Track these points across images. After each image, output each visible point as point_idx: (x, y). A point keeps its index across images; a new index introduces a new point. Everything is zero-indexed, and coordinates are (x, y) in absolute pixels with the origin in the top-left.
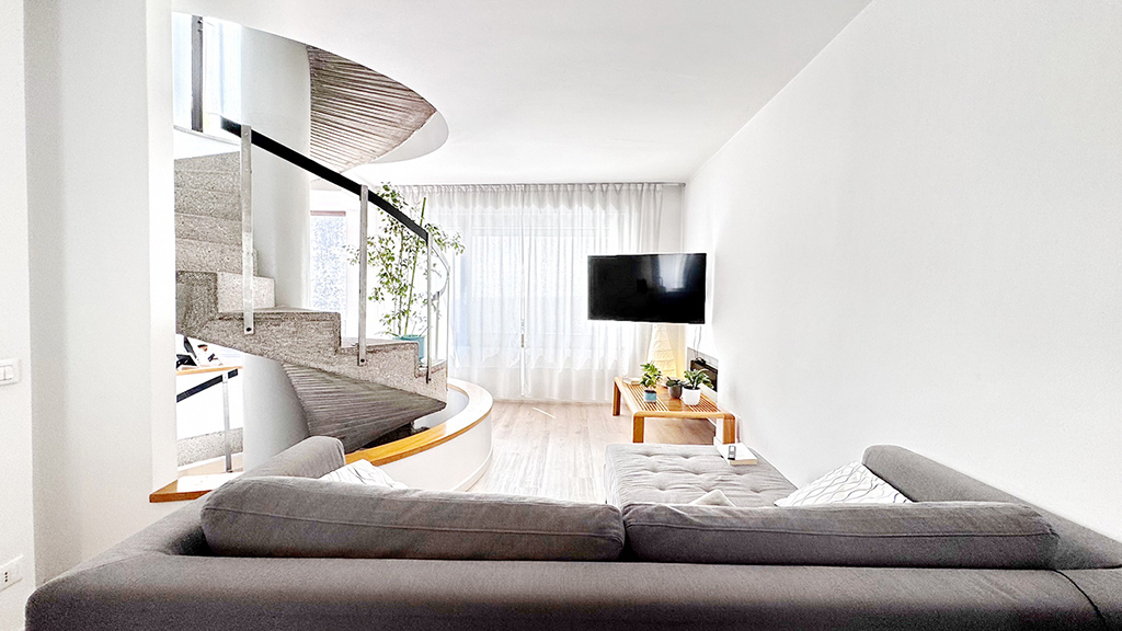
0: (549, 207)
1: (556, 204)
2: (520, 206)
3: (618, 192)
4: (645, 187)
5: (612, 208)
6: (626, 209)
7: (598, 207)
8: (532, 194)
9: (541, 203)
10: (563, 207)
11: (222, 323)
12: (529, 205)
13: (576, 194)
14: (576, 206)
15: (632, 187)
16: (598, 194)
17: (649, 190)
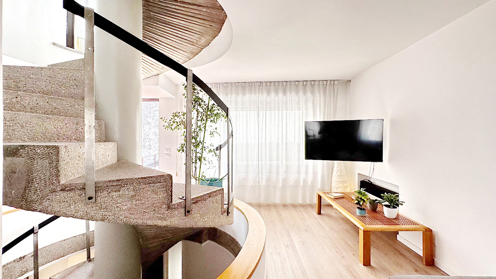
0: (273, 94)
1: (277, 92)
2: (257, 94)
3: (313, 86)
4: (328, 83)
5: (309, 94)
6: (317, 94)
7: (301, 93)
8: (264, 87)
9: (269, 93)
10: (281, 94)
11: (63, 194)
12: (262, 93)
13: (288, 87)
14: (288, 94)
15: (321, 83)
16: (301, 86)
17: (330, 84)
